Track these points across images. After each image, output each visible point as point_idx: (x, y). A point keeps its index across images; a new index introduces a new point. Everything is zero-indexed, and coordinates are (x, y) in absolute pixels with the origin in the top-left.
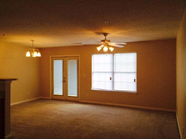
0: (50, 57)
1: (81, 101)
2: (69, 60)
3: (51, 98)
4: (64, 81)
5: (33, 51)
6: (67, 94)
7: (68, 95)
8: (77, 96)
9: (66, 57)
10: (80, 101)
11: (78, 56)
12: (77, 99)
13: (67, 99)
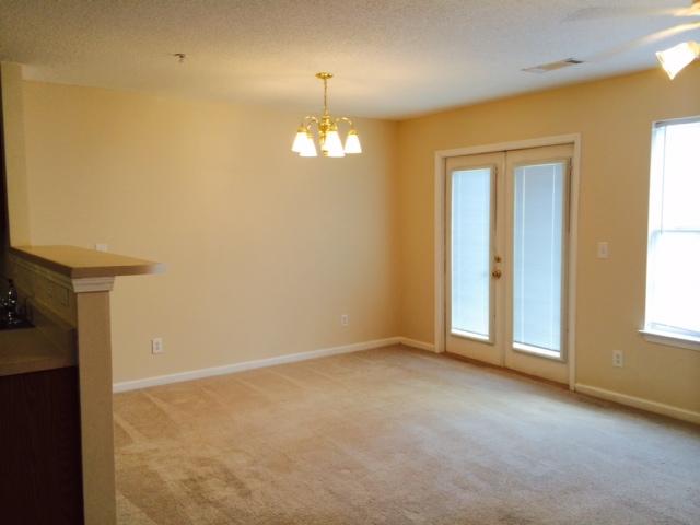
0: (438, 156)
1: (579, 386)
2: (525, 169)
3: (437, 347)
4: (496, 275)
5: (324, 129)
6: (511, 342)
7: (516, 346)
8: (557, 355)
9: (505, 151)
10: (573, 385)
11: (573, 143)
12: (558, 373)
13: (510, 364)
